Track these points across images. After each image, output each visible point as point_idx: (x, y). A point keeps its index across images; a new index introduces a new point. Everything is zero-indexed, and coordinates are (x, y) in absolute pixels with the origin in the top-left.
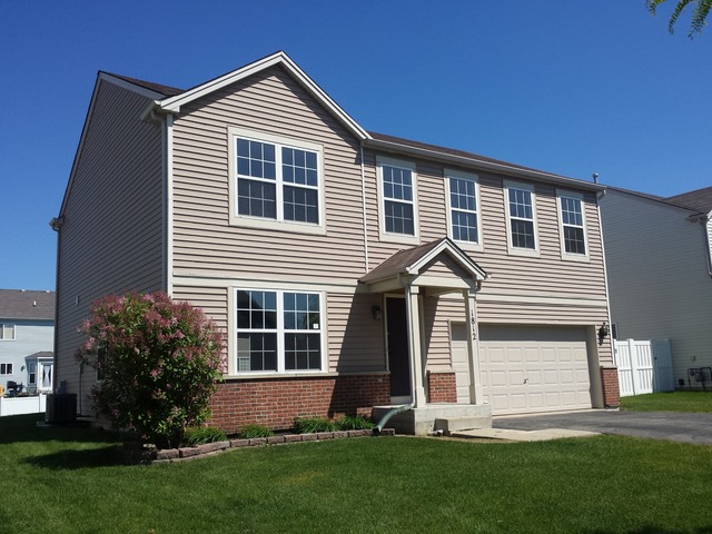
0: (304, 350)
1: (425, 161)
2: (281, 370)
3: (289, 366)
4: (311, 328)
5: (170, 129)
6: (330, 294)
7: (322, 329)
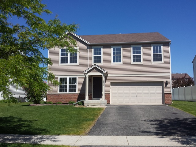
0: (73, 89)
1: (104, 45)
2: (68, 92)
3: (69, 91)
4: (75, 84)
5: (49, 51)
6: (79, 77)
7: (77, 84)
